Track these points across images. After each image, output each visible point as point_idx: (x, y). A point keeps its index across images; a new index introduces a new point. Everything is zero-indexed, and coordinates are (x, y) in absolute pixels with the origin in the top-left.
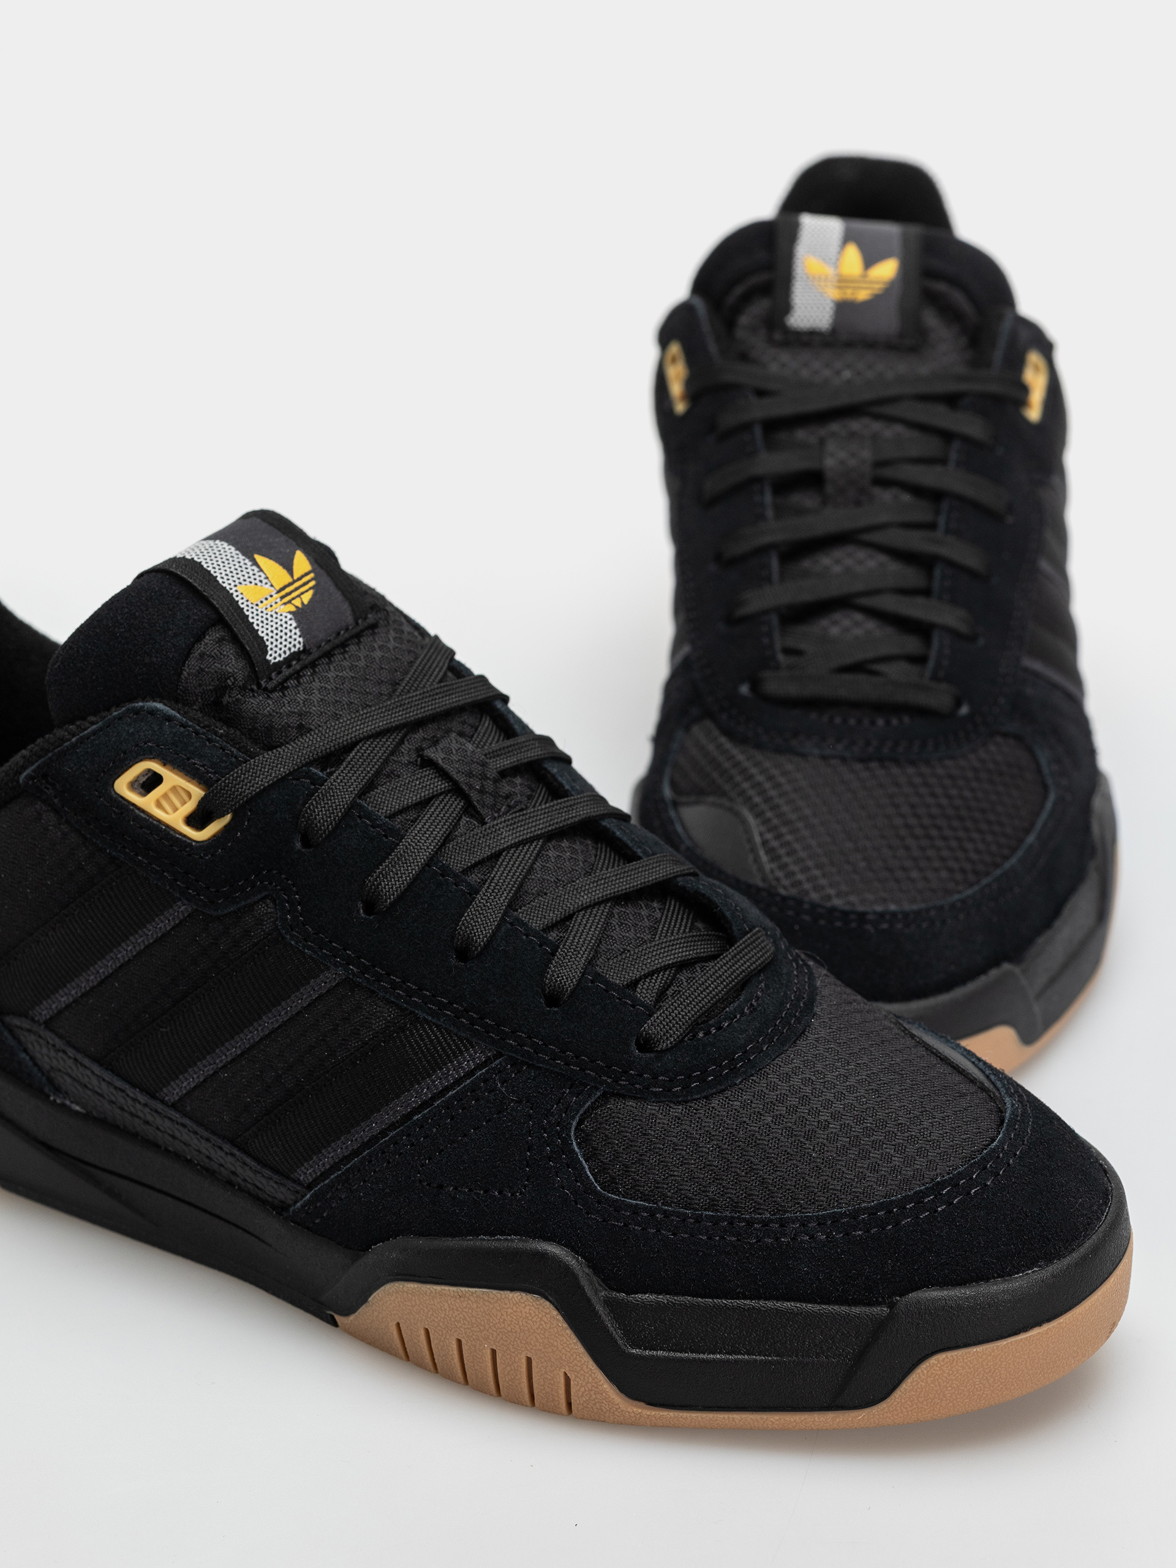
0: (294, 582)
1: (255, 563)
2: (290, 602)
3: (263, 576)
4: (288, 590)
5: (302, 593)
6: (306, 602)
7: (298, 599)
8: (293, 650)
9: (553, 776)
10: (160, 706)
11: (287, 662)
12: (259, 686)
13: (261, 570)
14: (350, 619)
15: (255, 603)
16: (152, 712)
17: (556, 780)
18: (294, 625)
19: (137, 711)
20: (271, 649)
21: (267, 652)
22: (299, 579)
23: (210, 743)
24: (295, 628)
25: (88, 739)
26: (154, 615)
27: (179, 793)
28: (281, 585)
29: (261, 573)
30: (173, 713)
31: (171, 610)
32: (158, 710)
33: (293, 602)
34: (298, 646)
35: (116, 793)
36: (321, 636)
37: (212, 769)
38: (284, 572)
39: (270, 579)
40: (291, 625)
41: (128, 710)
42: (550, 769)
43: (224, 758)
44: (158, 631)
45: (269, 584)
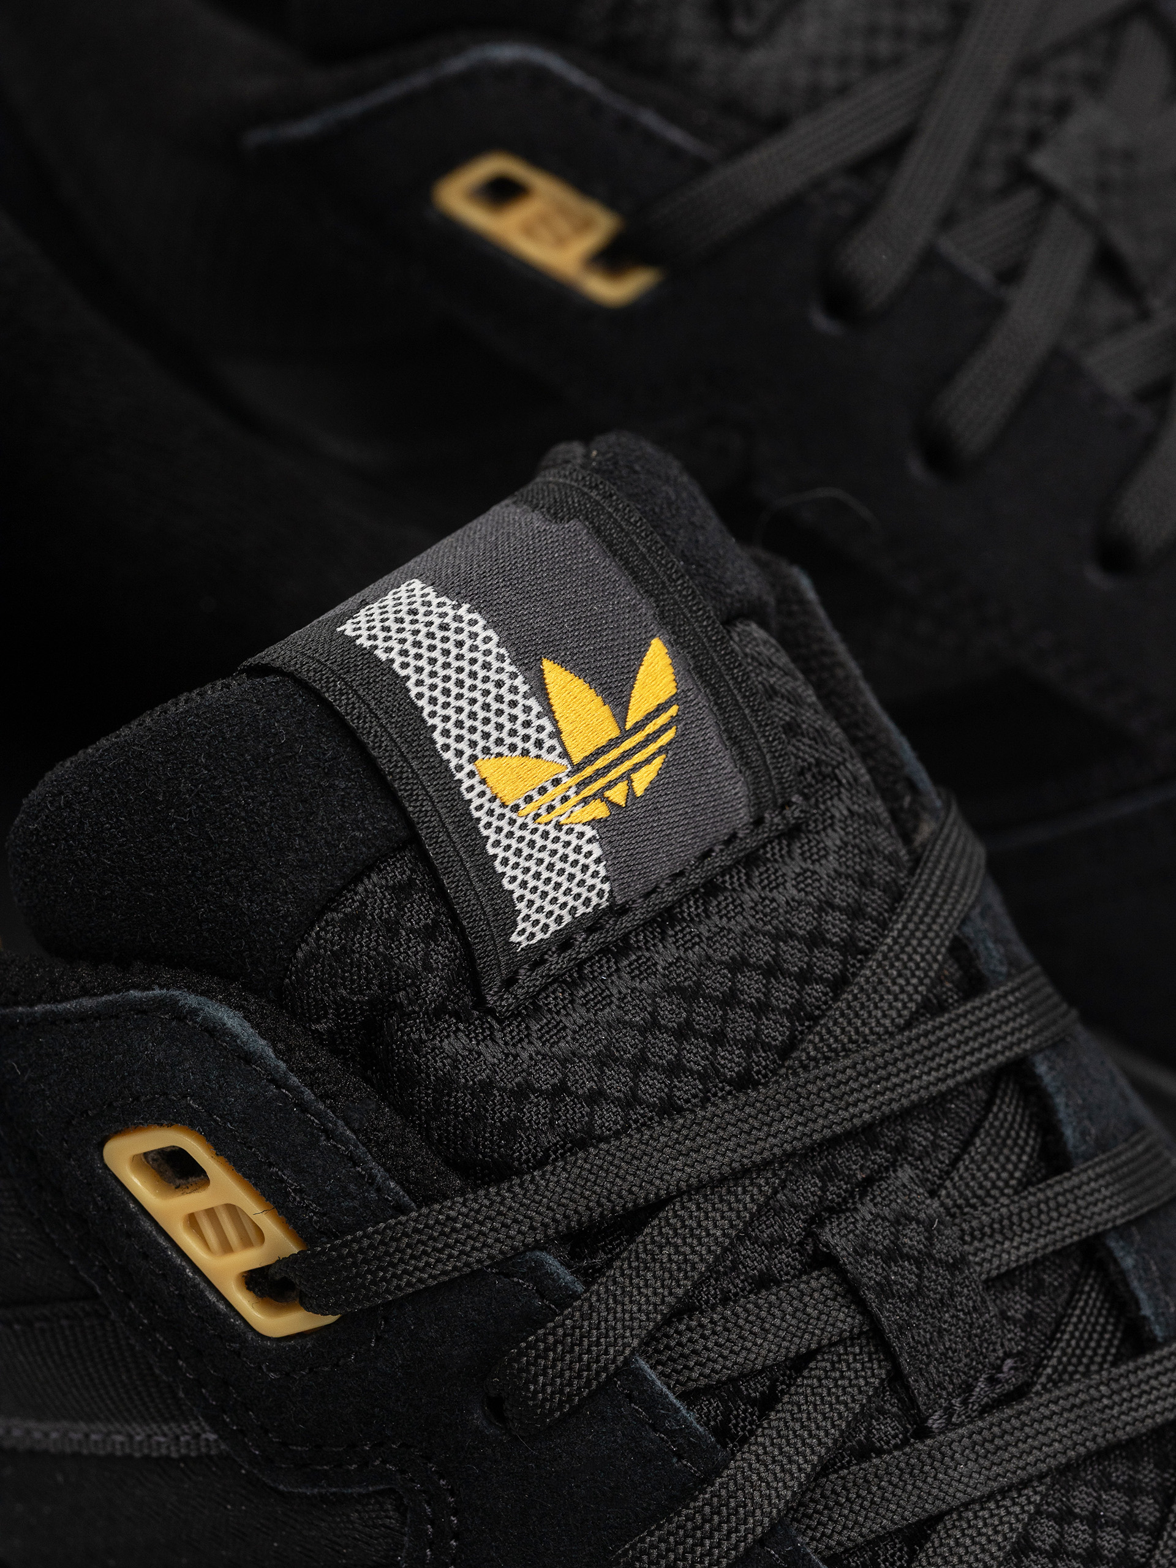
0: (626, 735)
1: (540, 690)
2: (599, 795)
3: (549, 728)
4: (600, 763)
5: (636, 768)
6: (639, 790)
7: (622, 787)
8: (581, 910)
9: (1122, 1273)
10: (232, 1020)
11: (564, 941)
12: (480, 1001)
13: (548, 711)
14: (743, 815)
15: (511, 804)
16: (214, 1031)
17: (1127, 1285)
18: (597, 852)
19: (181, 1015)
20: (527, 918)
21: (515, 924)
22: (639, 727)
23: (328, 1139)
24: (598, 861)
25: (67, 1021)
26: (263, 803)
27: (242, 1223)
28: (590, 749)
29: (545, 722)
30: (260, 1045)
31: (304, 801)
32: (225, 1032)
33: (607, 794)
34: (595, 901)
35: (105, 1167)
36: (661, 870)
37: (319, 1205)
38: (605, 712)
39: (564, 736)
40: (590, 853)
41: (161, 1004)
42: (1119, 1254)
43: (352, 1187)
44: (265, 843)
45: (559, 750)
